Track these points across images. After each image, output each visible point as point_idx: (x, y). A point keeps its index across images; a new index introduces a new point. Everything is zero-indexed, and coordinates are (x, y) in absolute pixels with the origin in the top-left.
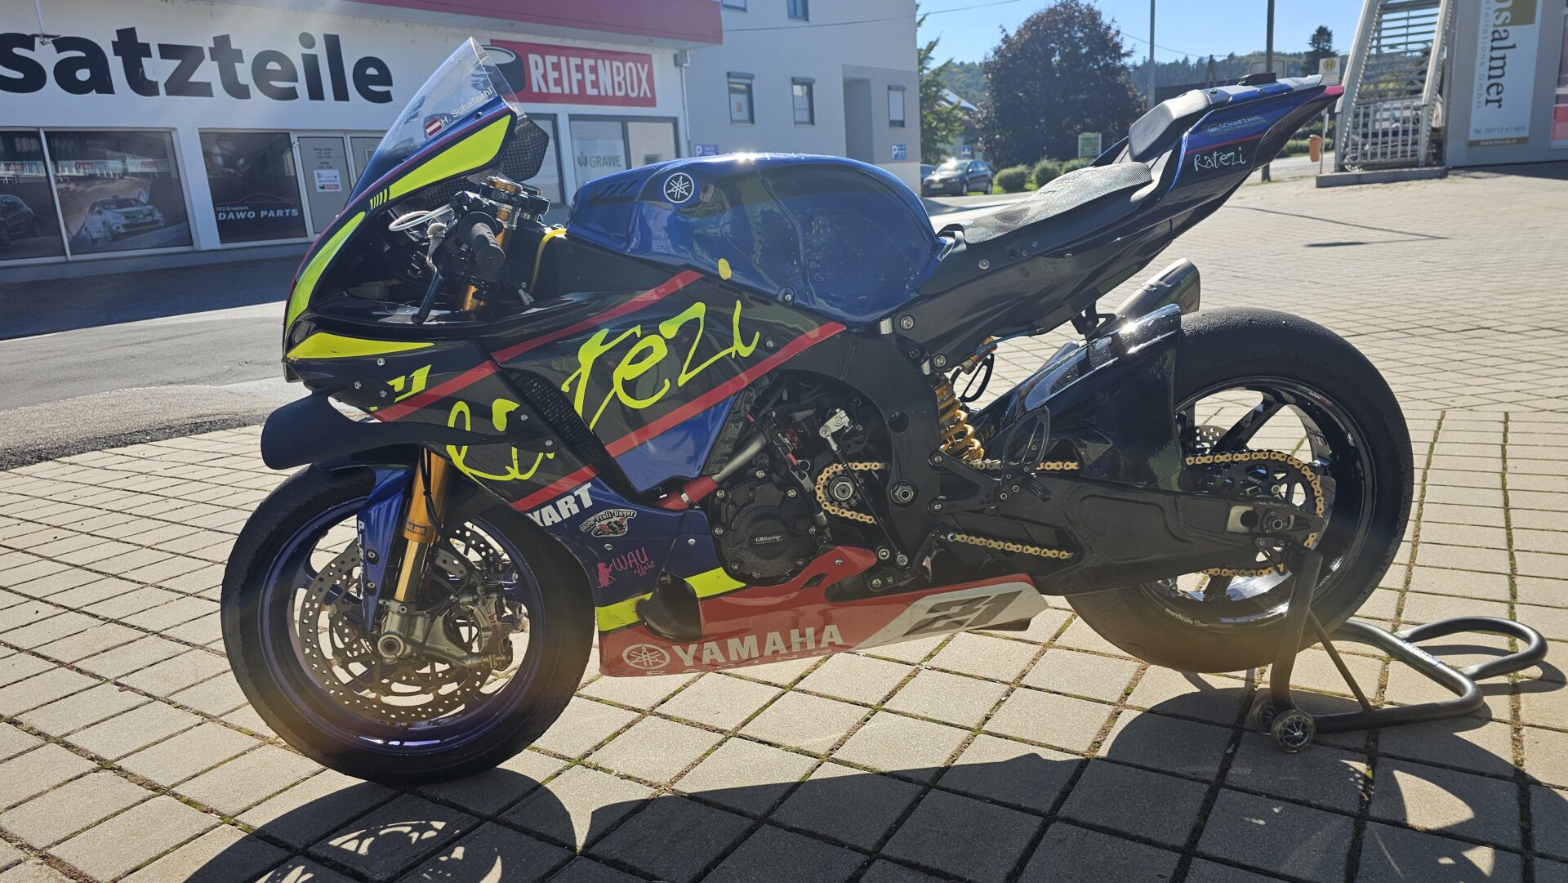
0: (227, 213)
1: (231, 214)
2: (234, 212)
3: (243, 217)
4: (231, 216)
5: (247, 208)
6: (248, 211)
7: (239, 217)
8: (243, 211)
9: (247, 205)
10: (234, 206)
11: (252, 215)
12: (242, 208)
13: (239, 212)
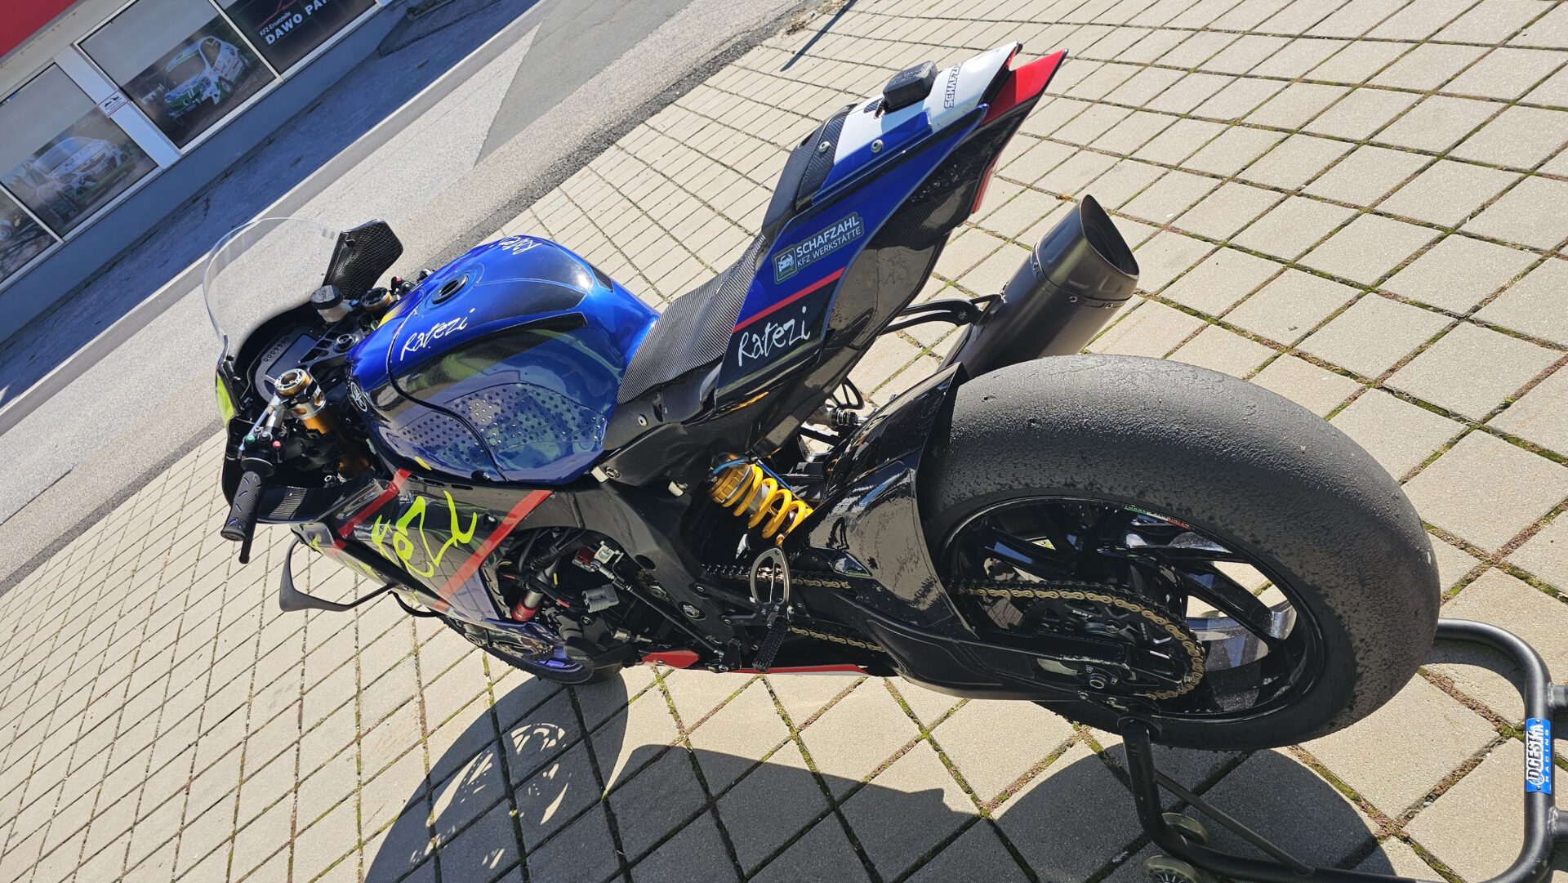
0: (273, 32)
1: (278, 30)
2: (279, 26)
3: (291, 26)
4: (279, 32)
5: (289, 14)
6: (291, 17)
7: (287, 30)
8: (287, 20)
9: (287, 11)
10: (275, 20)
11: (298, 18)
12: (284, 18)
13: (283, 23)
